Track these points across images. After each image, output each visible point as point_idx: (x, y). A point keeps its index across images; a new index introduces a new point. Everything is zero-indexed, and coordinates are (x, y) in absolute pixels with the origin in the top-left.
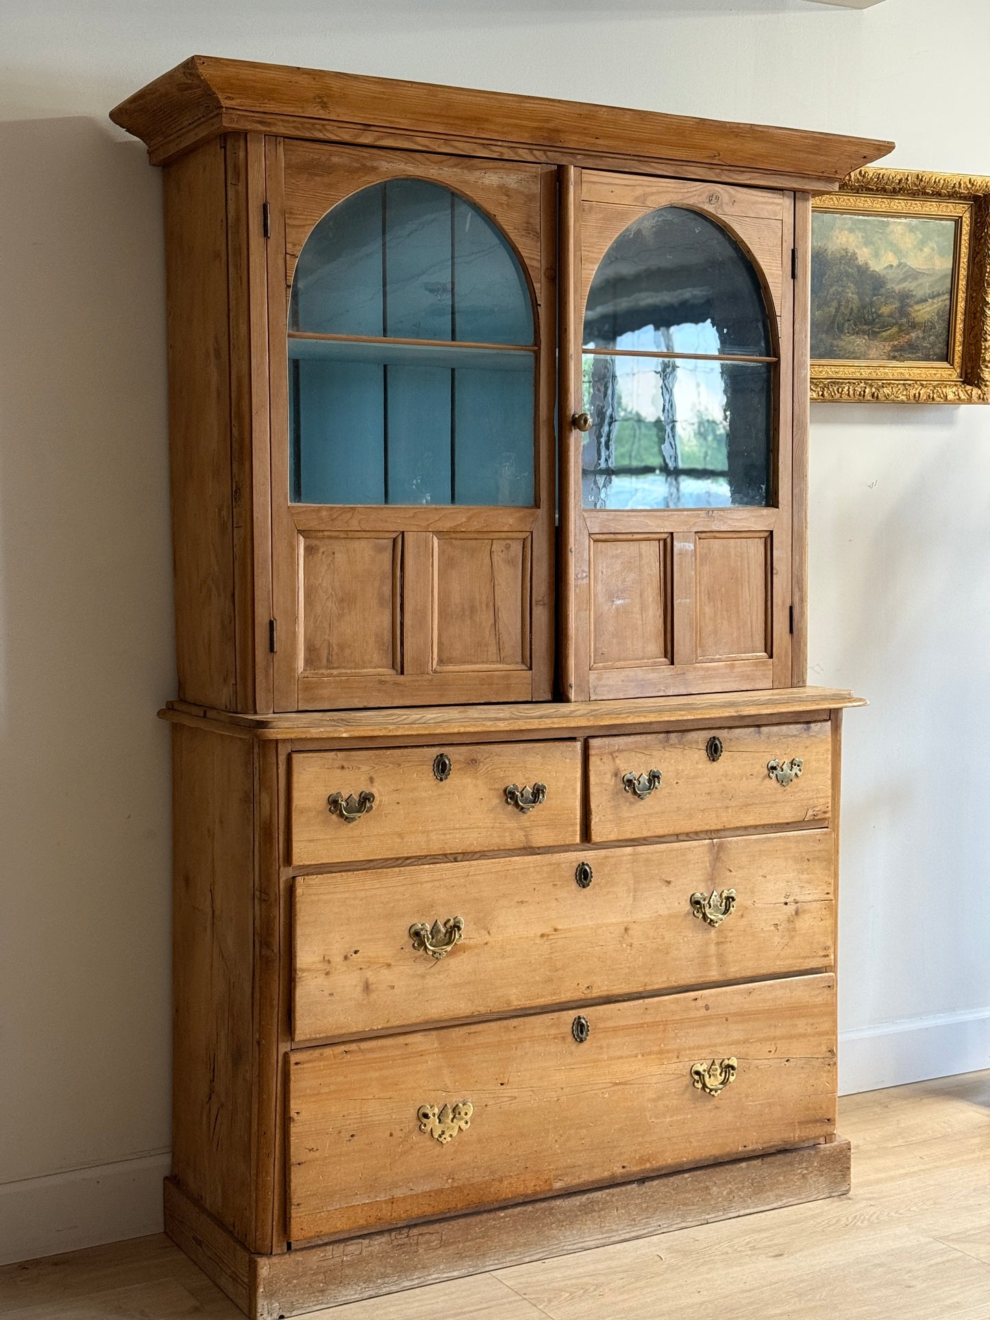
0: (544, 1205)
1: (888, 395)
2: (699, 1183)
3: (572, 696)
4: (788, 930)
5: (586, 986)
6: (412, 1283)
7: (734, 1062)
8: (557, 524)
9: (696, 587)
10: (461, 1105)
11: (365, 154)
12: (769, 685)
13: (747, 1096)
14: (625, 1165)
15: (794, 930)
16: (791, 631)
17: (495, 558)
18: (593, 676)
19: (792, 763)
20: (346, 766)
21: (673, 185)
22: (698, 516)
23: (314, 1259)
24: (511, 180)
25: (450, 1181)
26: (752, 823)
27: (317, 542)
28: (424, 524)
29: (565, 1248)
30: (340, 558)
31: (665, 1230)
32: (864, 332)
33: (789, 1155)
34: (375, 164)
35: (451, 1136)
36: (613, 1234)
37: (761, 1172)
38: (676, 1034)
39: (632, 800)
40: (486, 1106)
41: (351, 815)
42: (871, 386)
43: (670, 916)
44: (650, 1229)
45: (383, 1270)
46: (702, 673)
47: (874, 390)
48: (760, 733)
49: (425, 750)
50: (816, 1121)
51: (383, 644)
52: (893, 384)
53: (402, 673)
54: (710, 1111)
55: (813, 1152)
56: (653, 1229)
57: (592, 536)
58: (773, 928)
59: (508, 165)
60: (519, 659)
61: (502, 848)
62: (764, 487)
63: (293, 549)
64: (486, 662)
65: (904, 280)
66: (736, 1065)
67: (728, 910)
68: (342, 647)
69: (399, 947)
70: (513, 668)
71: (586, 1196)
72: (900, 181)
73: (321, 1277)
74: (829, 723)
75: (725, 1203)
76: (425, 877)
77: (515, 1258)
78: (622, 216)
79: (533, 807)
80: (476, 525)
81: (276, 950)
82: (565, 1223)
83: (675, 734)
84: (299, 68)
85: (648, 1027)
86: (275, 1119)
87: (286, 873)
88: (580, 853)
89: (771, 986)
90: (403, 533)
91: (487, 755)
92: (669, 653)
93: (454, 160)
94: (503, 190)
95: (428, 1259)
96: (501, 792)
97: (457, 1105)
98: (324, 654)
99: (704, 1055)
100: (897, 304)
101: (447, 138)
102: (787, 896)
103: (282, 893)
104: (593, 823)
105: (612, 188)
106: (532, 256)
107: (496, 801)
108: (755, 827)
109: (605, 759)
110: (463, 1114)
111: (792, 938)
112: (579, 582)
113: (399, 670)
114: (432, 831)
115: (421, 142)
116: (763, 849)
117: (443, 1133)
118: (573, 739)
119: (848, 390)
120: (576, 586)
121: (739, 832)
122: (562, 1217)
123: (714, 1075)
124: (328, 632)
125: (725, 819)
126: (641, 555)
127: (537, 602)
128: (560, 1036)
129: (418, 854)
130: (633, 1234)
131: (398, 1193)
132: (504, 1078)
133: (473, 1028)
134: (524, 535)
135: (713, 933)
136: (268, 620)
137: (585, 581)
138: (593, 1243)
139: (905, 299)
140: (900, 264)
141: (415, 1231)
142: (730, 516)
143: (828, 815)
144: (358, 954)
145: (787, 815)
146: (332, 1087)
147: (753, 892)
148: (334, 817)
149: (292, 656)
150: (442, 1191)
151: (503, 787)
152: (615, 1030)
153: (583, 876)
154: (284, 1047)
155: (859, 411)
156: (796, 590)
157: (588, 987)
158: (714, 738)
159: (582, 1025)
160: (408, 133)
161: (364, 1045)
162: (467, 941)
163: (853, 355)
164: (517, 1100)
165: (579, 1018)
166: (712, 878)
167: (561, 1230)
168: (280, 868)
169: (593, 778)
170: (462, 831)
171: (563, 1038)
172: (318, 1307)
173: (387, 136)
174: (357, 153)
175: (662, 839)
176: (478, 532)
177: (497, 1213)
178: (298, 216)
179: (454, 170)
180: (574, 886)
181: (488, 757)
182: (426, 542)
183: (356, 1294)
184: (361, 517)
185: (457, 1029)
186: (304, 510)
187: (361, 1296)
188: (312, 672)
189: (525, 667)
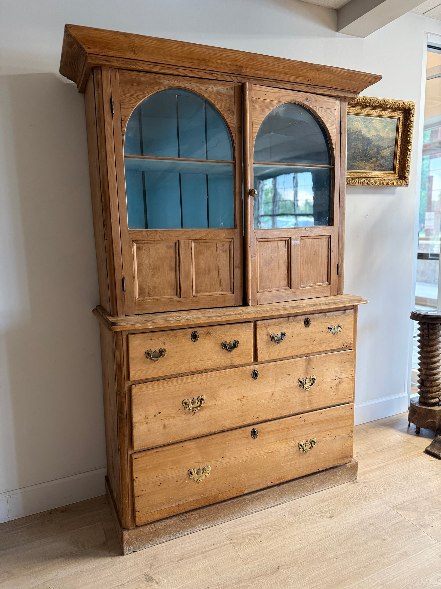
0: (240, 498)
1: (373, 183)
2: (301, 483)
3: (250, 304)
4: (336, 389)
5: (256, 417)
6: (188, 533)
7: (315, 440)
8: (244, 235)
9: (300, 259)
10: (206, 467)
11: (155, 77)
12: (329, 295)
13: (320, 451)
14: (272, 482)
15: (339, 389)
16: (338, 274)
17: (218, 249)
18: (259, 295)
19: (338, 326)
20: (153, 338)
21: (291, 93)
22: (301, 230)
23: (147, 529)
24: (222, 89)
25: (202, 496)
26: (323, 350)
27: (142, 245)
28: (188, 236)
29: (249, 512)
30: (152, 252)
31: (288, 501)
32: (364, 160)
33: (335, 469)
34: (161, 81)
35: (202, 479)
36: (268, 505)
37: (325, 476)
38: (293, 431)
39: (274, 344)
40: (216, 466)
41: (155, 359)
42: (367, 180)
43: (290, 388)
44: (282, 502)
45: (176, 529)
46: (303, 291)
47: (368, 181)
48: (325, 315)
49: (188, 330)
50: (345, 457)
51: (172, 286)
52: (375, 179)
54: (305, 458)
55: (344, 467)
57: (258, 240)
58: (330, 389)
59: (220, 82)
60: (229, 290)
61: (221, 366)
62: (328, 218)
63: (131, 248)
64: (216, 291)
65: (379, 140)
66: (315, 441)
67: (313, 384)
68: (154, 288)
69: (178, 409)
70: (226, 293)
71: (257, 493)
72: (378, 102)
73: (150, 535)
74: (353, 310)
75: (311, 489)
76: (189, 381)
77: (229, 518)
78: (270, 105)
79: (233, 350)
80: (210, 236)
81: (125, 415)
82: (249, 504)
83: (291, 318)
85: (281, 430)
86: (128, 480)
87: (128, 384)
88: (253, 366)
89: (329, 410)
90: (179, 240)
91: (214, 330)
92: (290, 284)
93: (196, 80)
94: (218, 93)
95: (194, 523)
96: (220, 344)
97: (204, 468)
98: (147, 291)
99: (303, 438)
100: (376, 150)
101: (192, 69)
102: (336, 377)
103: (126, 391)
104: (258, 354)
105: (265, 93)
106: (231, 122)
107: (218, 348)
108: (323, 351)
109: (263, 329)
110: (206, 471)
111: (337, 392)
112: (253, 258)
113: (179, 296)
114: (191, 362)
115: (181, 72)
116: (327, 359)
117: (199, 478)
118: (250, 322)
119: (358, 181)
120: (251, 260)
121: (317, 354)
122: (248, 502)
123: (307, 445)
124: (148, 282)
125: (311, 349)
126: (278, 247)
127: (236, 267)
128: (246, 437)
129: (186, 372)
130: (276, 504)
131: (181, 503)
132: (223, 455)
133: (212, 437)
134: (230, 240)
135: (307, 393)
136: (121, 278)
137: (256, 258)
138: (260, 509)
139: (379, 147)
140: (377, 135)
141: (189, 514)
142: (314, 230)
143: (352, 345)
144: (160, 414)
145: (336, 345)
146: (151, 466)
147: (322, 376)
148: (148, 360)
149: (133, 292)
150: (199, 500)
151: (221, 343)
152: (269, 432)
153: (255, 375)
154: (130, 452)
155: (362, 189)
156: (340, 258)
157: (257, 417)
158: (307, 318)
159: (255, 432)
160: (175, 67)
161: (166, 448)
162: (207, 404)
163: (360, 169)
164: (229, 463)
165: (254, 429)
166: (307, 372)
167: (247, 506)
168: (125, 382)
169: (258, 337)
170: (204, 361)
171: (248, 438)
172: (150, 546)
173: (165, 68)
174: (152, 76)
175: (286, 358)
176: (211, 239)
177: (222, 504)
178: (127, 104)
179: (196, 84)
180: (251, 379)
181: (215, 331)
182: (189, 244)
183: (165, 539)
184: (161, 234)
185: (204, 438)
186: (135, 231)
187: (167, 540)
188: (142, 298)
189: (231, 293)
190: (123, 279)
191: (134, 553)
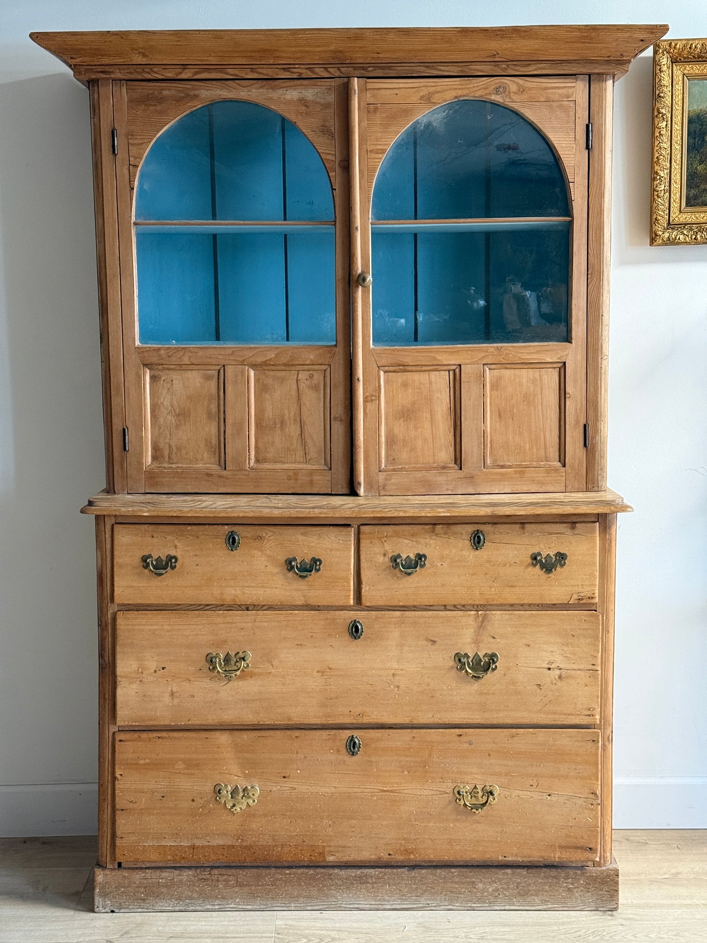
0: (323, 870)
2: (466, 877)
3: (362, 491)
4: (550, 690)
5: (358, 713)
6: (213, 908)
7: (495, 790)
10: (249, 788)
11: (188, 86)
12: (563, 489)
13: (507, 818)
14: (391, 853)
15: (557, 691)
16: (585, 445)
17: (300, 383)
18: (382, 477)
19: (556, 555)
20: (155, 535)
21: (459, 83)
22: (487, 351)
23: (137, 876)
24: (310, 93)
25: (239, 841)
26: (518, 601)
27: (159, 372)
28: (242, 359)
29: (343, 905)
30: (178, 385)
31: (433, 908)
33: (554, 870)
34: (197, 92)
35: (241, 809)
36: (386, 903)
37: (526, 879)
38: (441, 760)
39: (399, 575)
40: (271, 791)
41: (158, 571)
43: (436, 668)
44: (419, 905)
45: (190, 894)
46: (492, 476)
48: (523, 528)
49: (220, 527)
50: (577, 848)
51: (212, 447)
53: (225, 469)
54: (472, 824)
55: (579, 872)
56: (422, 905)
57: (382, 368)
58: (536, 687)
59: (306, 82)
60: (322, 462)
63: (139, 378)
64: (295, 463)
66: (497, 793)
67: (490, 669)
68: (179, 449)
69: (198, 668)
70: (316, 467)
71: (360, 871)
73: (142, 890)
74: (597, 524)
75: (490, 897)
76: (220, 620)
77: (299, 905)
79: (309, 575)
80: (283, 360)
81: (107, 661)
82: (342, 888)
83: (440, 526)
84: (109, 32)
85: (414, 751)
86: (107, 777)
87: (111, 608)
88: (353, 612)
90: (224, 366)
91: (270, 534)
92: (458, 459)
93: (260, 83)
94: (303, 102)
95: (226, 893)
96: (283, 561)
97: (246, 787)
98: (166, 453)
99: (466, 780)
101: (250, 67)
102: (551, 663)
103: (109, 621)
104: (363, 590)
105: (396, 91)
106: (327, 152)
107: (280, 568)
108: (522, 605)
109: (375, 542)
110: (250, 794)
111: (554, 697)
112: (369, 404)
113: (223, 466)
114: (226, 587)
115: (229, 73)
116: (528, 622)
117: (234, 805)
118: (349, 525)
120: (365, 407)
121: (505, 608)
123: (475, 796)
124: (169, 437)
125: (489, 596)
126: (431, 383)
127: (335, 418)
128: (334, 748)
129: (216, 603)
130: (403, 906)
131: (198, 843)
132: (286, 773)
133: (263, 733)
134: (324, 367)
135: (477, 685)
136: (122, 428)
137: (375, 403)
138: (368, 906)
141: (216, 871)
142: (519, 351)
143: (596, 600)
144: (165, 670)
145: (552, 596)
146: (147, 761)
147: (517, 657)
148: (146, 572)
149: (140, 454)
150: (233, 846)
151: (286, 558)
152: (385, 750)
153: (355, 630)
154: (112, 728)
156: (591, 411)
157: (360, 715)
158: (478, 531)
159: (355, 743)
160: (220, 67)
161: (175, 734)
162: (253, 670)
164: (295, 791)
165: (353, 737)
166: (476, 642)
167: (339, 892)
168: (108, 603)
169: (362, 557)
170: (250, 588)
171: (338, 751)
172: (140, 910)
173: (202, 71)
174: (182, 86)
175: (431, 608)
176: (285, 365)
177: (284, 870)
178: (138, 137)
179: (261, 90)
180: (347, 636)
181: (272, 536)
182: (242, 372)
183: (169, 906)
184: (191, 354)
185: (248, 732)
186: (147, 349)
187: (173, 908)
188: (157, 465)
189: (326, 468)
190: (124, 430)
191: (111, 914)
